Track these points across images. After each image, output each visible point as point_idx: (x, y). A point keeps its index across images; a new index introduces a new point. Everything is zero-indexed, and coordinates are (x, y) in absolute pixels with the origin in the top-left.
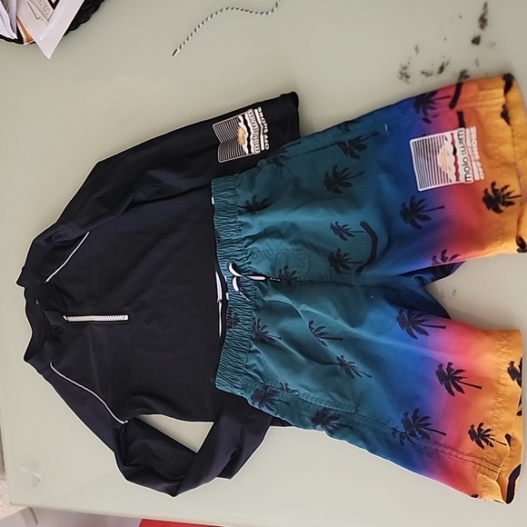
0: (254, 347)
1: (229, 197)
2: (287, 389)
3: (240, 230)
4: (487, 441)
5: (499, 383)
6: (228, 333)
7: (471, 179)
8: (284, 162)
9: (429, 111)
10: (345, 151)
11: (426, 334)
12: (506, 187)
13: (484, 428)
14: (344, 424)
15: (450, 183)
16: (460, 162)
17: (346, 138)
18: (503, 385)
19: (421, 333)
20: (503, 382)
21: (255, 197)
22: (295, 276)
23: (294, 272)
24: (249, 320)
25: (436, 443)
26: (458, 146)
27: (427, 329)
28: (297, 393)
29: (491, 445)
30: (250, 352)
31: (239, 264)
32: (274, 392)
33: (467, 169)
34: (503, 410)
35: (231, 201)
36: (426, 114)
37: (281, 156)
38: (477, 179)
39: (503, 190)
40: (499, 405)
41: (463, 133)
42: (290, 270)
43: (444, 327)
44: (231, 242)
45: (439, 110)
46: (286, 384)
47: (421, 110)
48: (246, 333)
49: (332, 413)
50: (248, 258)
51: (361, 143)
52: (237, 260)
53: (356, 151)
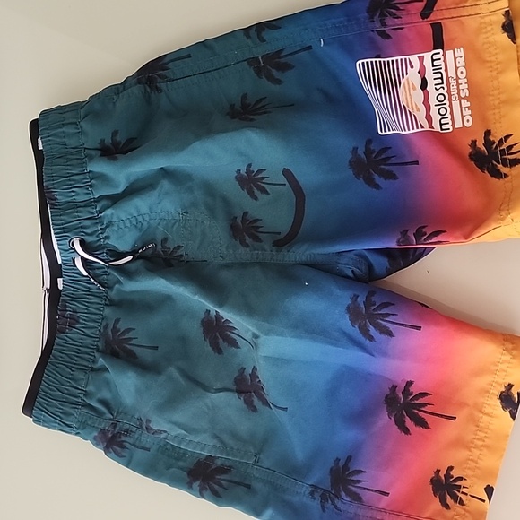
0: (101, 362)
1: (70, 135)
2: (148, 429)
3: (91, 186)
4: (455, 498)
5: (482, 412)
6: (57, 340)
7: (449, 126)
8: (163, 86)
9: (389, 21)
10: (259, 71)
11: (390, 334)
12: (507, 137)
13: (455, 473)
14: (237, 480)
15: (420, 129)
16: (432, 101)
17: (260, 51)
18: (487, 414)
19: (381, 332)
20: (487, 410)
21: (115, 133)
22: (179, 252)
23: (179, 247)
24: (94, 321)
25: (372, 507)
26: (430, 75)
27: (392, 327)
28: (163, 435)
29: (461, 503)
30: (93, 370)
31: (89, 239)
32: (127, 430)
33: (443, 111)
34: (485, 451)
35: (73, 142)
36: (384, 25)
37: (159, 75)
38: (458, 125)
39: (501, 142)
40: (480, 443)
41: (440, 56)
42: (171, 245)
43: (419, 328)
44: (75, 206)
45: (404, 20)
46: (148, 421)
47: (376, 18)
48: (89, 341)
49: (219, 462)
50: (104, 229)
51: (282, 60)
52: (87, 234)
53: (274, 72)
